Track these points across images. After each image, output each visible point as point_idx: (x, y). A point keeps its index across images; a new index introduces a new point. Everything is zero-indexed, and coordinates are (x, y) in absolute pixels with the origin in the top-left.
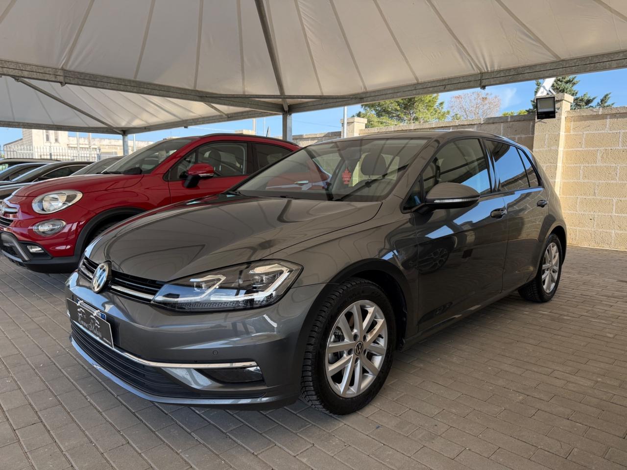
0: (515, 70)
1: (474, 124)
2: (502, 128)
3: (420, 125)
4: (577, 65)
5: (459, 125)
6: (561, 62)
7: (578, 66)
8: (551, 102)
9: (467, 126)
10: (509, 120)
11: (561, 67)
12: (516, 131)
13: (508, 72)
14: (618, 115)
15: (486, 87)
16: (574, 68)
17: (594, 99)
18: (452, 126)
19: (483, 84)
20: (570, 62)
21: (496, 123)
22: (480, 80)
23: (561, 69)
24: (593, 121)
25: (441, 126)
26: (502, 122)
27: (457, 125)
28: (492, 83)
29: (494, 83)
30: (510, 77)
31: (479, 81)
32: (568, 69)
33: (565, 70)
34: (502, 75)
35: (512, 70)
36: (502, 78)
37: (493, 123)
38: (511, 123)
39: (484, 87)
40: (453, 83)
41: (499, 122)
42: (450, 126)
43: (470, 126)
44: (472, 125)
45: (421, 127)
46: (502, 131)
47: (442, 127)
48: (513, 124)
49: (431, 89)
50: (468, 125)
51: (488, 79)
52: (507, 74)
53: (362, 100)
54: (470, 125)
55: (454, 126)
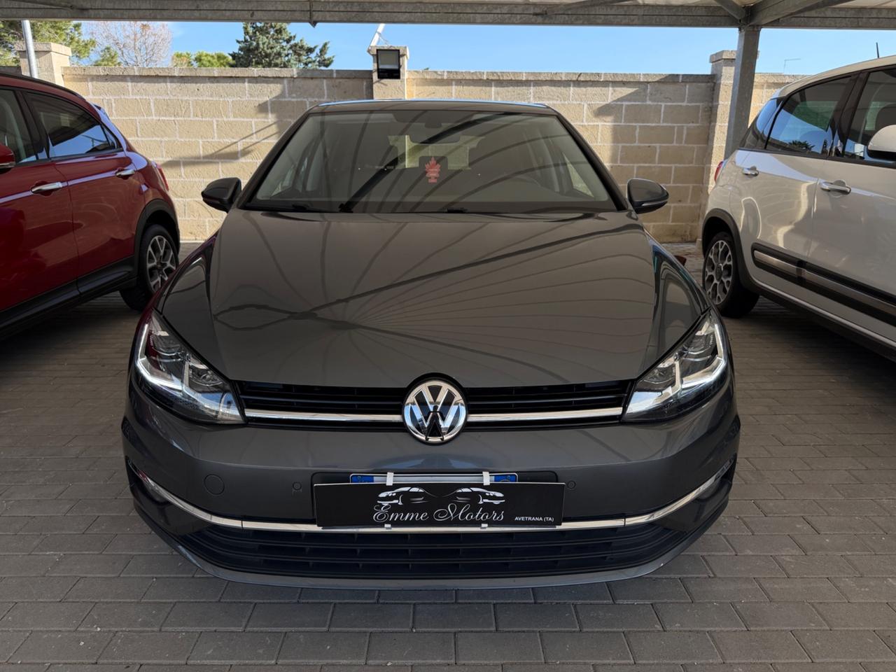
0: (359, 5)
1: (284, 78)
2: (325, 88)
3: (191, 70)
4: (438, 11)
5: (260, 76)
6: (418, 4)
7: (439, 13)
8: (394, 55)
9: (272, 79)
10: (335, 75)
11: (419, 11)
12: (345, 92)
13: (350, 6)
14: (463, 82)
15: (318, 24)
16: (434, 14)
17: (315, 47)
18: (248, 77)
19: (314, 18)
20: (430, 7)
21: (316, 78)
22: (310, 11)
23: (419, 14)
24: (438, 87)
25: (229, 75)
26: (324, 78)
27: (256, 76)
28: (328, 19)
29: (332, 19)
30: (354, 14)
31: (309, 13)
32: (428, 16)
33: (425, 16)
34: (342, 9)
35: (356, 4)
36: (342, 14)
37: (312, 78)
38: (338, 81)
39: (314, 23)
40: (265, 9)
41: (321, 78)
42: (244, 78)
43: (278, 79)
44: (279, 77)
45: (193, 74)
46: (326, 92)
47: (231, 77)
48: (340, 82)
49: (228, 13)
50: (273, 77)
51: (321, 11)
52: (349, 10)
53: (85, 13)
54: (277, 77)
55: (251, 77)
